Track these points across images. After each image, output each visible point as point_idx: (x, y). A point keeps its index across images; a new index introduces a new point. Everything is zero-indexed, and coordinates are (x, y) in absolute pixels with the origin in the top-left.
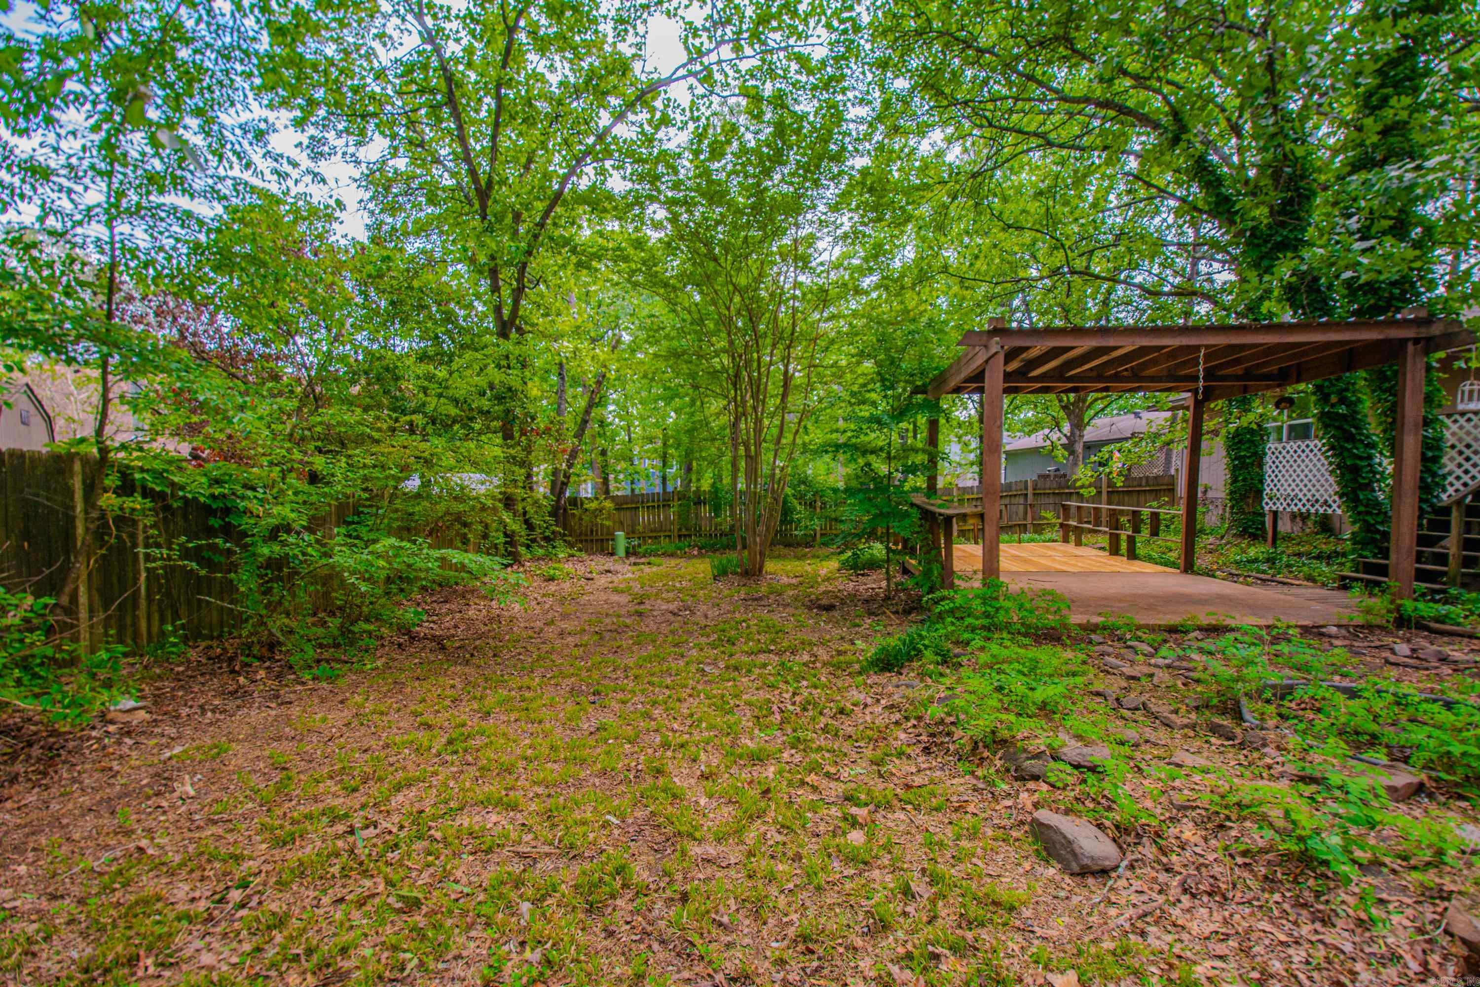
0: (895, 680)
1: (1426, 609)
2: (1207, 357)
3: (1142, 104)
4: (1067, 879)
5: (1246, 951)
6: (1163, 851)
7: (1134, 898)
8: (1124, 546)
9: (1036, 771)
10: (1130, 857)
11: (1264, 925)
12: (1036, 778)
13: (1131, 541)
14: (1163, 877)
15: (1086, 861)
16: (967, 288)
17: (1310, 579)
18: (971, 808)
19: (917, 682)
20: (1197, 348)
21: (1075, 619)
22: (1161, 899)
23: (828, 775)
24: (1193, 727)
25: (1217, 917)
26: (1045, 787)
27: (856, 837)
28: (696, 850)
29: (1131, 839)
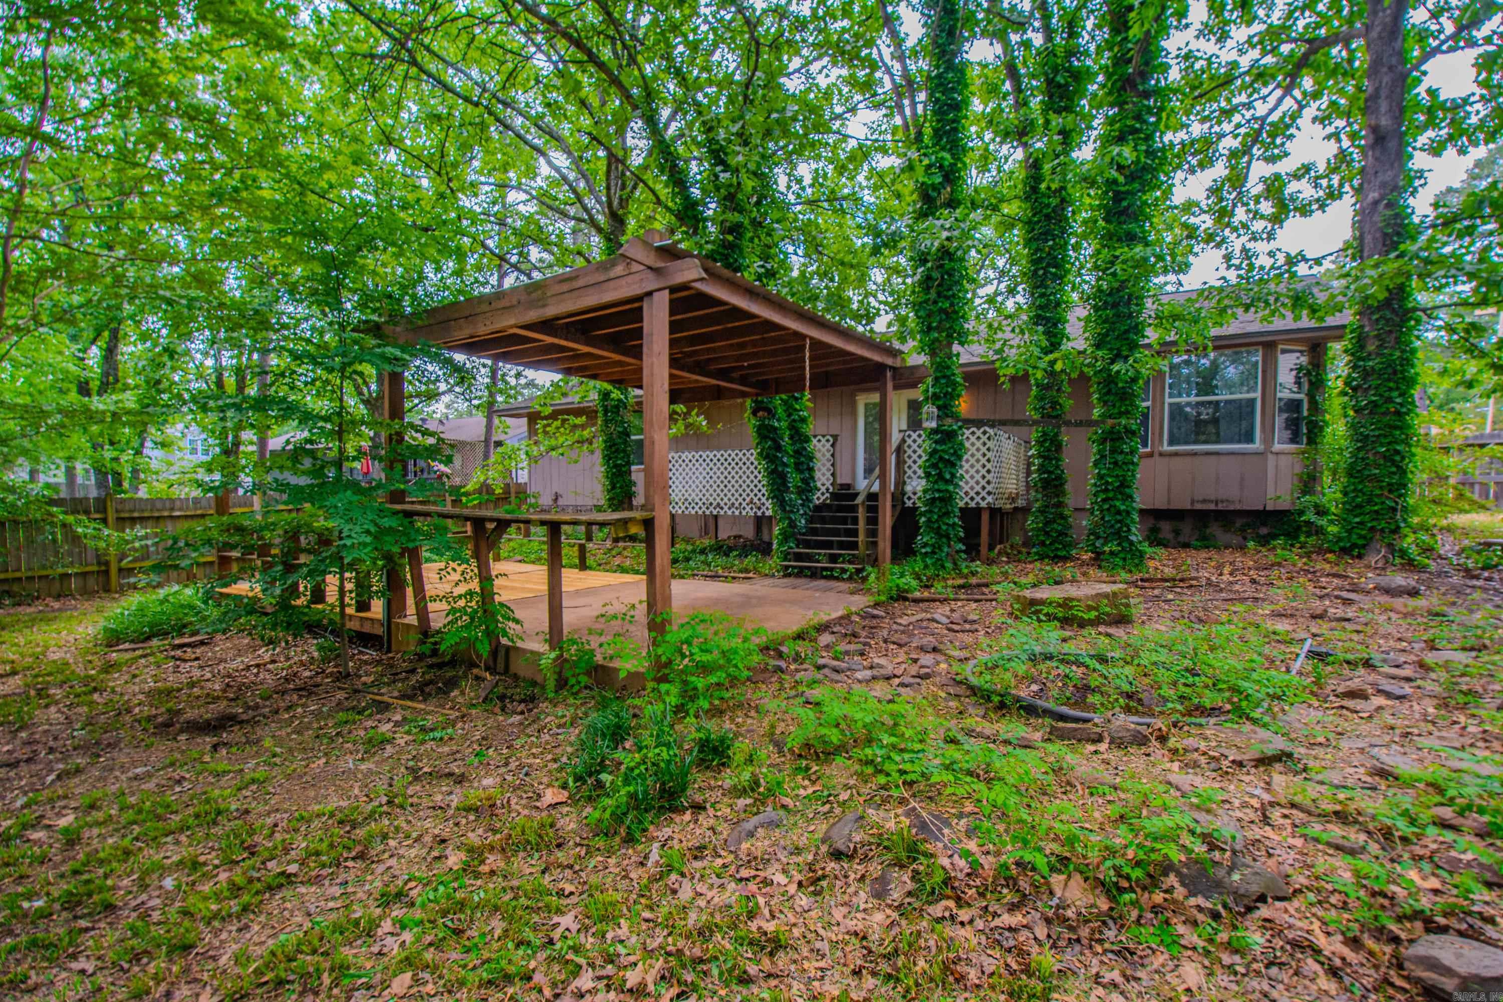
20: (803, 337)
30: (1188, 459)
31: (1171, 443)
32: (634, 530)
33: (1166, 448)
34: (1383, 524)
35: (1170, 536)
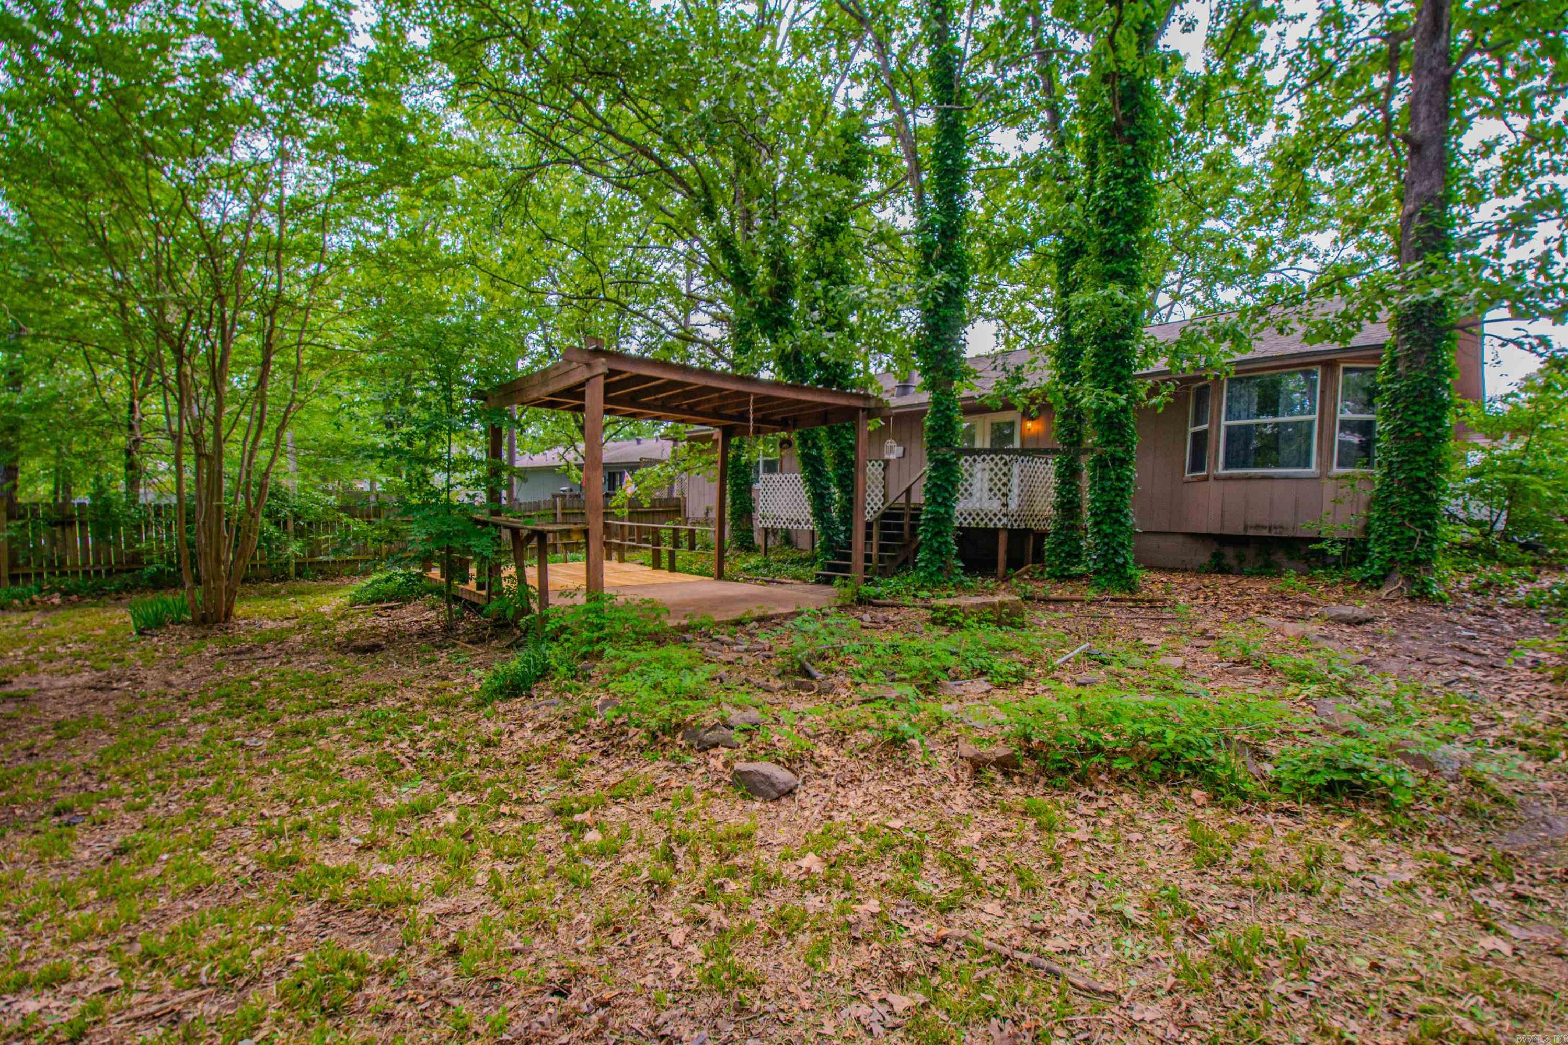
0: (529, 703)
1: (872, 590)
2: (755, 402)
3: (681, 169)
4: (771, 805)
5: (882, 805)
6: (818, 765)
7: (814, 801)
8: (665, 557)
9: (714, 740)
10: (802, 776)
11: (885, 787)
12: (715, 745)
13: (672, 555)
14: (823, 782)
15: (782, 787)
16: (498, 288)
17: (797, 578)
18: (673, 784)
19: (556, 699)
20: (748, 394)
21: (671, 623)
22: (828, 795)
23: (519, 801)
24: (785, 688)
25: (860, 793)
26: (725, 750)
27: (593, 837)
28: (423, 913)
29: (798, 765)
30: (1241, 485)
31: (1227, 466)
32: (575, 538)
33: (1221, 471)
34: (1401, 555)
35: (1234, 563)
